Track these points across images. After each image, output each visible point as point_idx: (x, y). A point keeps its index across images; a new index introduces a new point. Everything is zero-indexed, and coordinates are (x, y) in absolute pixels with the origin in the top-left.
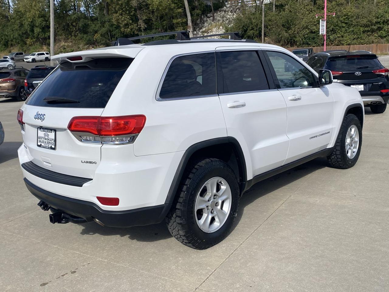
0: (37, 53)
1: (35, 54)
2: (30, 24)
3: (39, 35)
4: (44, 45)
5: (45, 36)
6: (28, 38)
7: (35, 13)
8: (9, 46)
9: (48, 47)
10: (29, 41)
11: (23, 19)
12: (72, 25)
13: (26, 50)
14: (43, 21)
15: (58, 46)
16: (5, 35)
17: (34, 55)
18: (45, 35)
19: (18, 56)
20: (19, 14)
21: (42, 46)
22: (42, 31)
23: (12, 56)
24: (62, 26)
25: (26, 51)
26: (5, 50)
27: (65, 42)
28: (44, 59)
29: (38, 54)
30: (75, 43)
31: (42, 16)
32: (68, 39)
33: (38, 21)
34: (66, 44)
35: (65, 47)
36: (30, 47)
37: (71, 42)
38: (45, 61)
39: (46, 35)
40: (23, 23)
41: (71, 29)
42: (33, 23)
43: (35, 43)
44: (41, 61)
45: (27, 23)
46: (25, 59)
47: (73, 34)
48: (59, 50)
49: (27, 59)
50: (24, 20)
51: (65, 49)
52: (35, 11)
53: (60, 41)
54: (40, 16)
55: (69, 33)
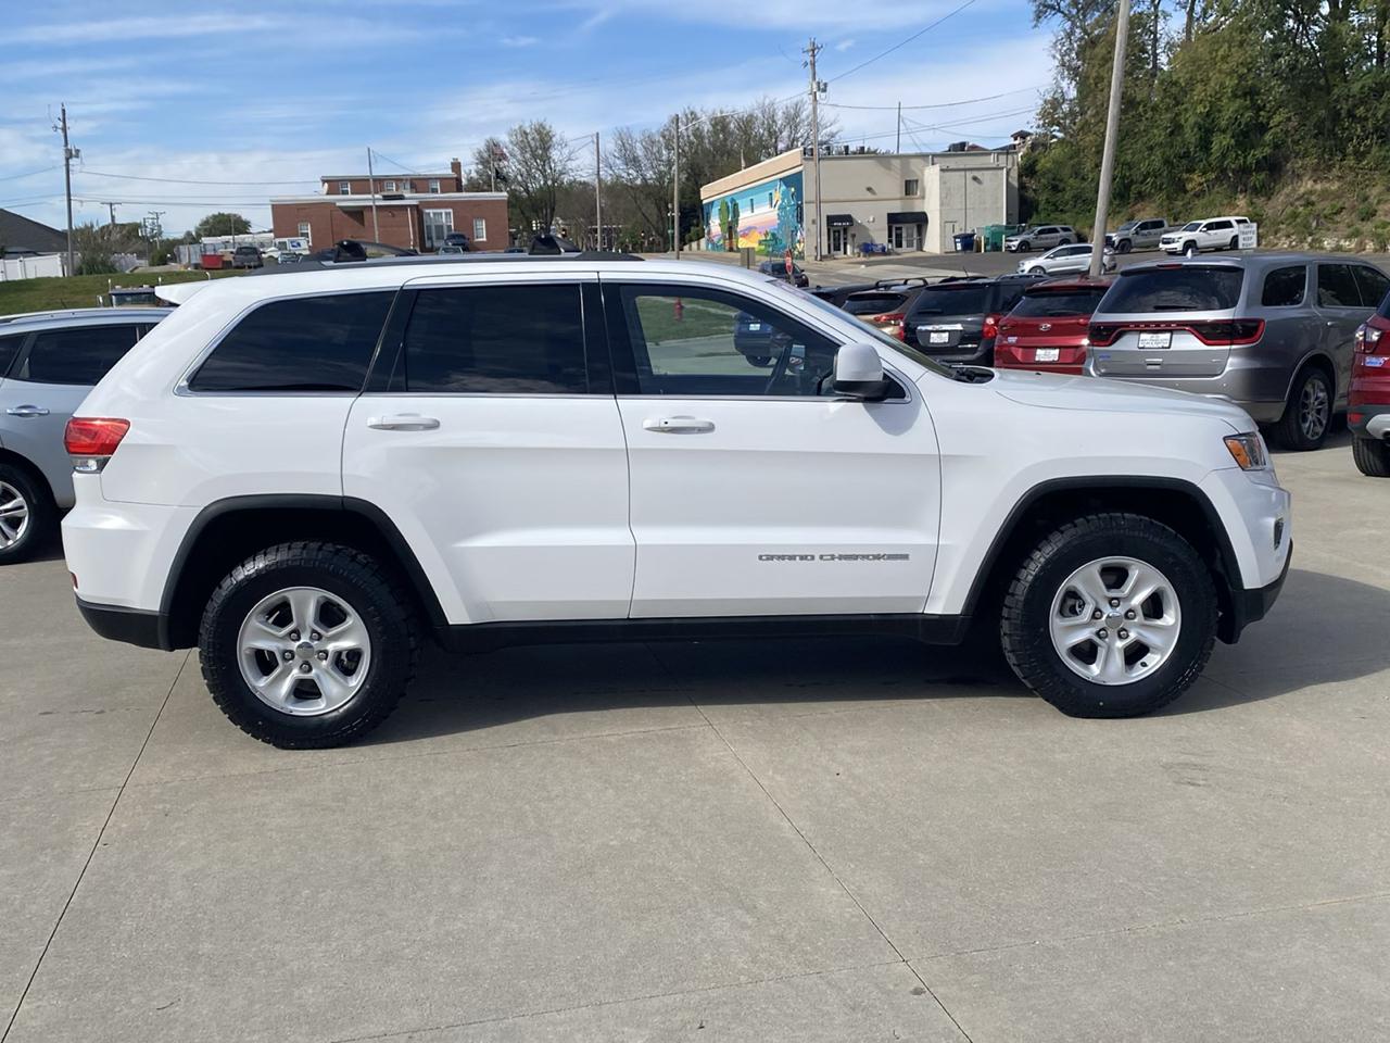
0: (1205, 222)
1: (1200, 225)
2: (1202, 122)
3: (1224, 156)
4: (1241, 192)
5: (1244, 162)
6: (1191, 170)
7: (1222, 85)
8: (1132, 200)
9: (1254, 200)
10: (1195, 181)
11: (1184, 107)
12: (1351, 114)
13: (1180, 213)
14: (1247, 108)
15: (1288, 195)
16: (1123, 165)
17: (1195, 228)
18: (1245, 157)
19: (1145, 232)
20: (1174, 90)
21: (1232, 197)
22: (1239, 144)
23: (1127, 232)
24: (1314, 119)
25: (1181, 215)
26: (1119, 212)
27: (1315, 181)
28: (1229, 240)
29: (1210, 227)
30: (1352, 183)
31: (1248, 90)
32: (1329, 168)
33: (1229, 109)
34: (1318, 187)
35: (1313, 198)
36: (1196, 202)
37: (1340, 178)
38: (1231, 249)
39: (1249, 157)
40: (1182, 121)
41: (1344, 129)
42: (1210, 121)
43: (1213, 186)
44: (1218, 249)
45: (1192, 120)
46: (1164, 243)
47: (1350, 149)
48: (1289, 210)
49: (1169, 243)
50: (1186, 110)
51: (1313, 204)
52: (1223, 76)
53: (1299, 177)
54: (1240, 93)
55: (1336, 146)
